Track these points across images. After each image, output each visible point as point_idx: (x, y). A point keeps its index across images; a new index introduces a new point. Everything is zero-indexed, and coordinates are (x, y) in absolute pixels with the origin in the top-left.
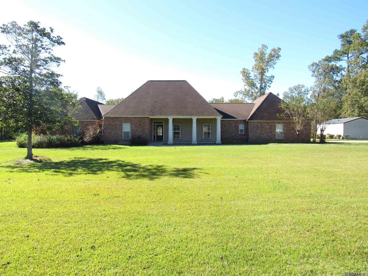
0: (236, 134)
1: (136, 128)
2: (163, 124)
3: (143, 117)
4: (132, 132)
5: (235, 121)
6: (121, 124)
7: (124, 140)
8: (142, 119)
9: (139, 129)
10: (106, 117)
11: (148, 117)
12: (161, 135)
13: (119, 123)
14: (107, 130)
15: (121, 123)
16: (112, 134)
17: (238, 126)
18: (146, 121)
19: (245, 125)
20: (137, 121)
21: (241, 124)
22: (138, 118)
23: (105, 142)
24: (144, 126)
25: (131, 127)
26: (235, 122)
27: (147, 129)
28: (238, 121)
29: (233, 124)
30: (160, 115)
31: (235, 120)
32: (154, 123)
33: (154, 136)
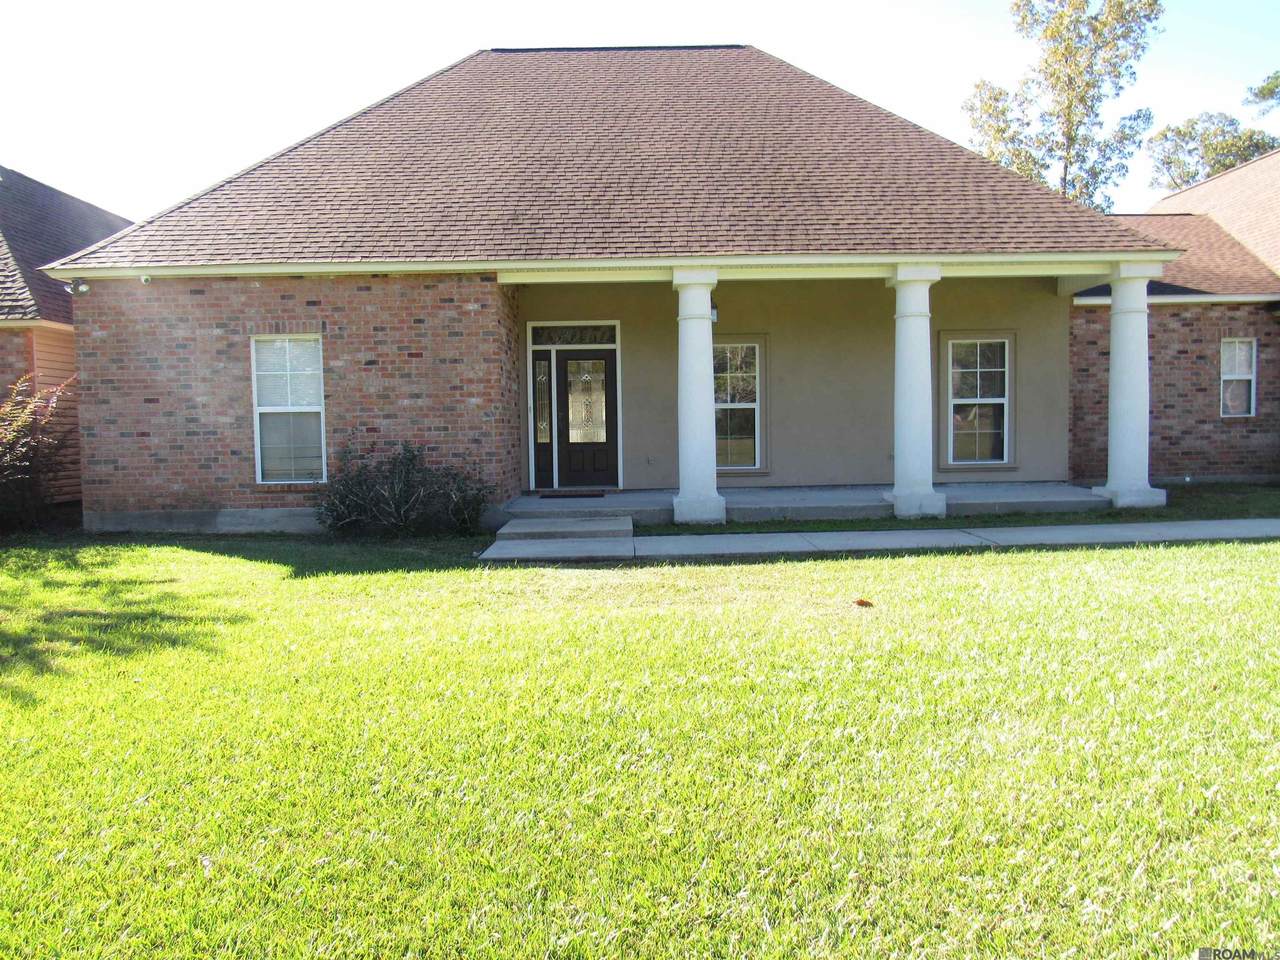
0: (1191, 422)
1: (374, 384)
2: (617, 346)
3: (441, 277)
4: (341, 417)
5: (1188, 315)
6: (231, 345)
7: (269, 490)
8: (428, 298)
9: (406, 389)
10: (84, 281)
11: (489, 277)
12: (602, 437)
13: (218, 332)
14: (106, 402)
15: (236, 338)
16: (154, 441)
17: (1209, 352)
18: (472, 307)
19: (1262, 346)
20: (385, 316)
21: (1231, 333)
22: (397, 287)
23: (90, 521)
24: (450, 354)
25: (327, 370)
26: (1186, 324)
27: (474, 388)
28: (1215, 314)
29: (1175, 336)
30: (600, 250)
31: (1185, 307)
32: (535, 342)
33: (543, 451)
